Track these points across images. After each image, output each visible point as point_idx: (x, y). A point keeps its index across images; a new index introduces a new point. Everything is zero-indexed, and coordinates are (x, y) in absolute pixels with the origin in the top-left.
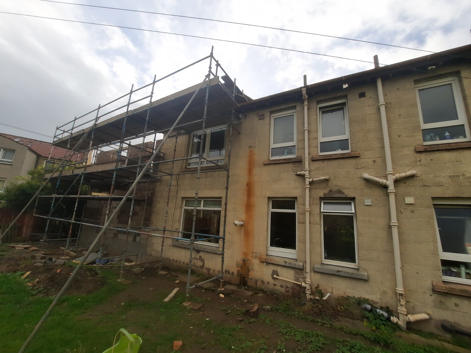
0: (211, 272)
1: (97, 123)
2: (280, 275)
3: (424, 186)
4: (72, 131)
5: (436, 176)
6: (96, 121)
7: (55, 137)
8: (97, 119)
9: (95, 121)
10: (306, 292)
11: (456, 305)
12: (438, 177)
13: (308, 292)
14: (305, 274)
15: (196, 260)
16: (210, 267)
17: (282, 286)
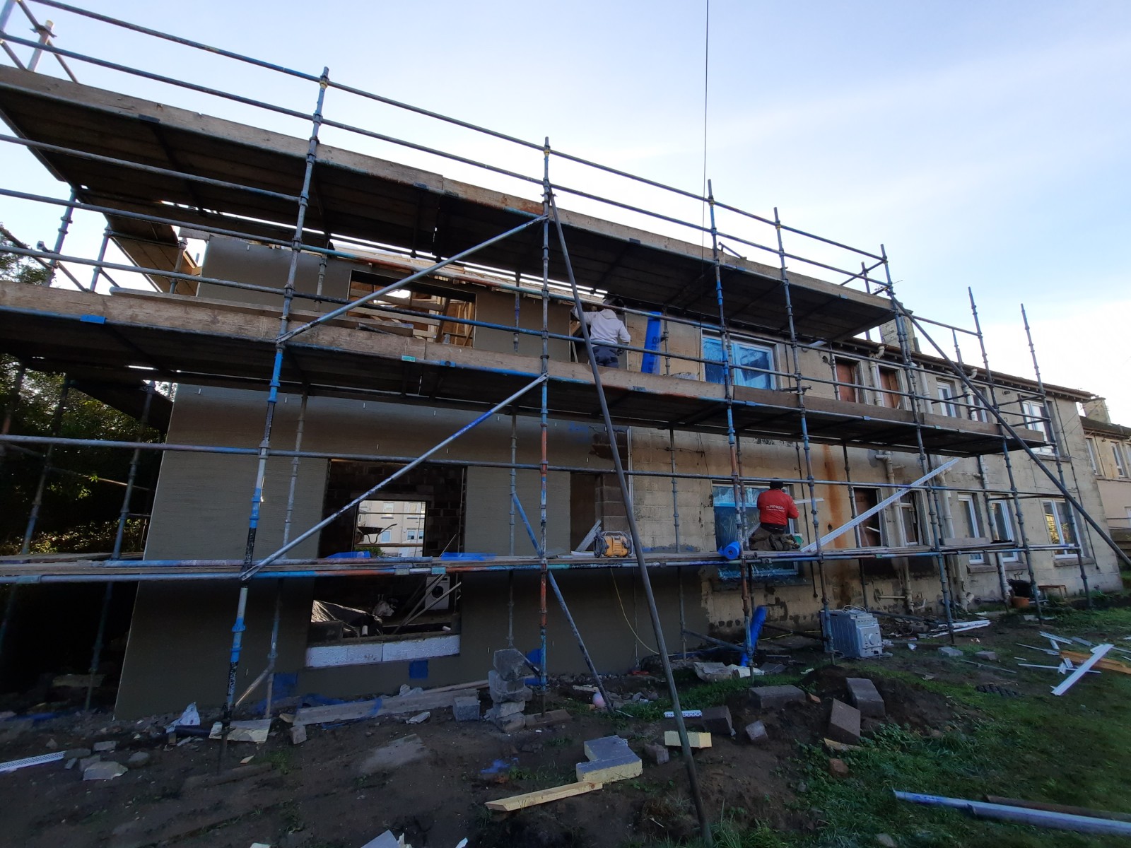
10: (910, 604)
15: (770, 608)
16: (797, 612)
17: (885, 608)
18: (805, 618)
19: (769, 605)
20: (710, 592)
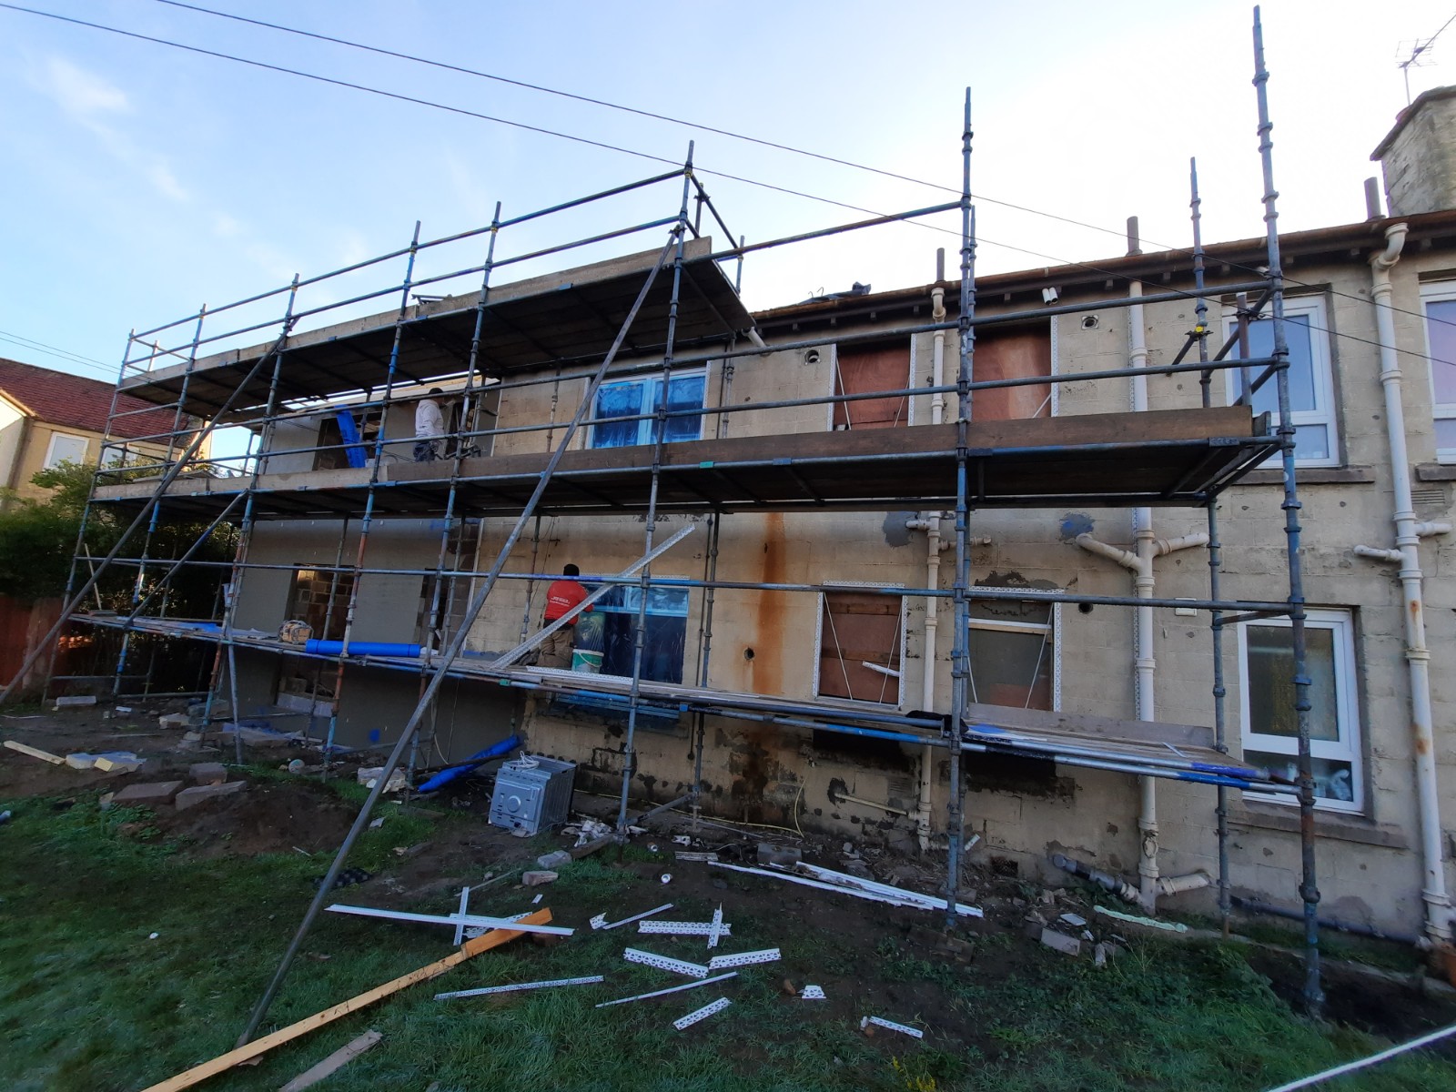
0: (657, 787)
1: (289, 334)
2: (850, 791)
3: (1224, 572)
4: (194, 352)
5: (1251, 549)
6: (288, 328)
7: (126, 364)
8: (290, 320)
9: (284, 328)
10: (920, 832)
11: (1268, 853)
12: (1257, 551)
13: (923, 833)
14: (917, 786)
15: (610, 754)
16: (652, 773)
17: (855, 820)
18: (665, 784)
19: (610, 750)
20: (534, 714)
